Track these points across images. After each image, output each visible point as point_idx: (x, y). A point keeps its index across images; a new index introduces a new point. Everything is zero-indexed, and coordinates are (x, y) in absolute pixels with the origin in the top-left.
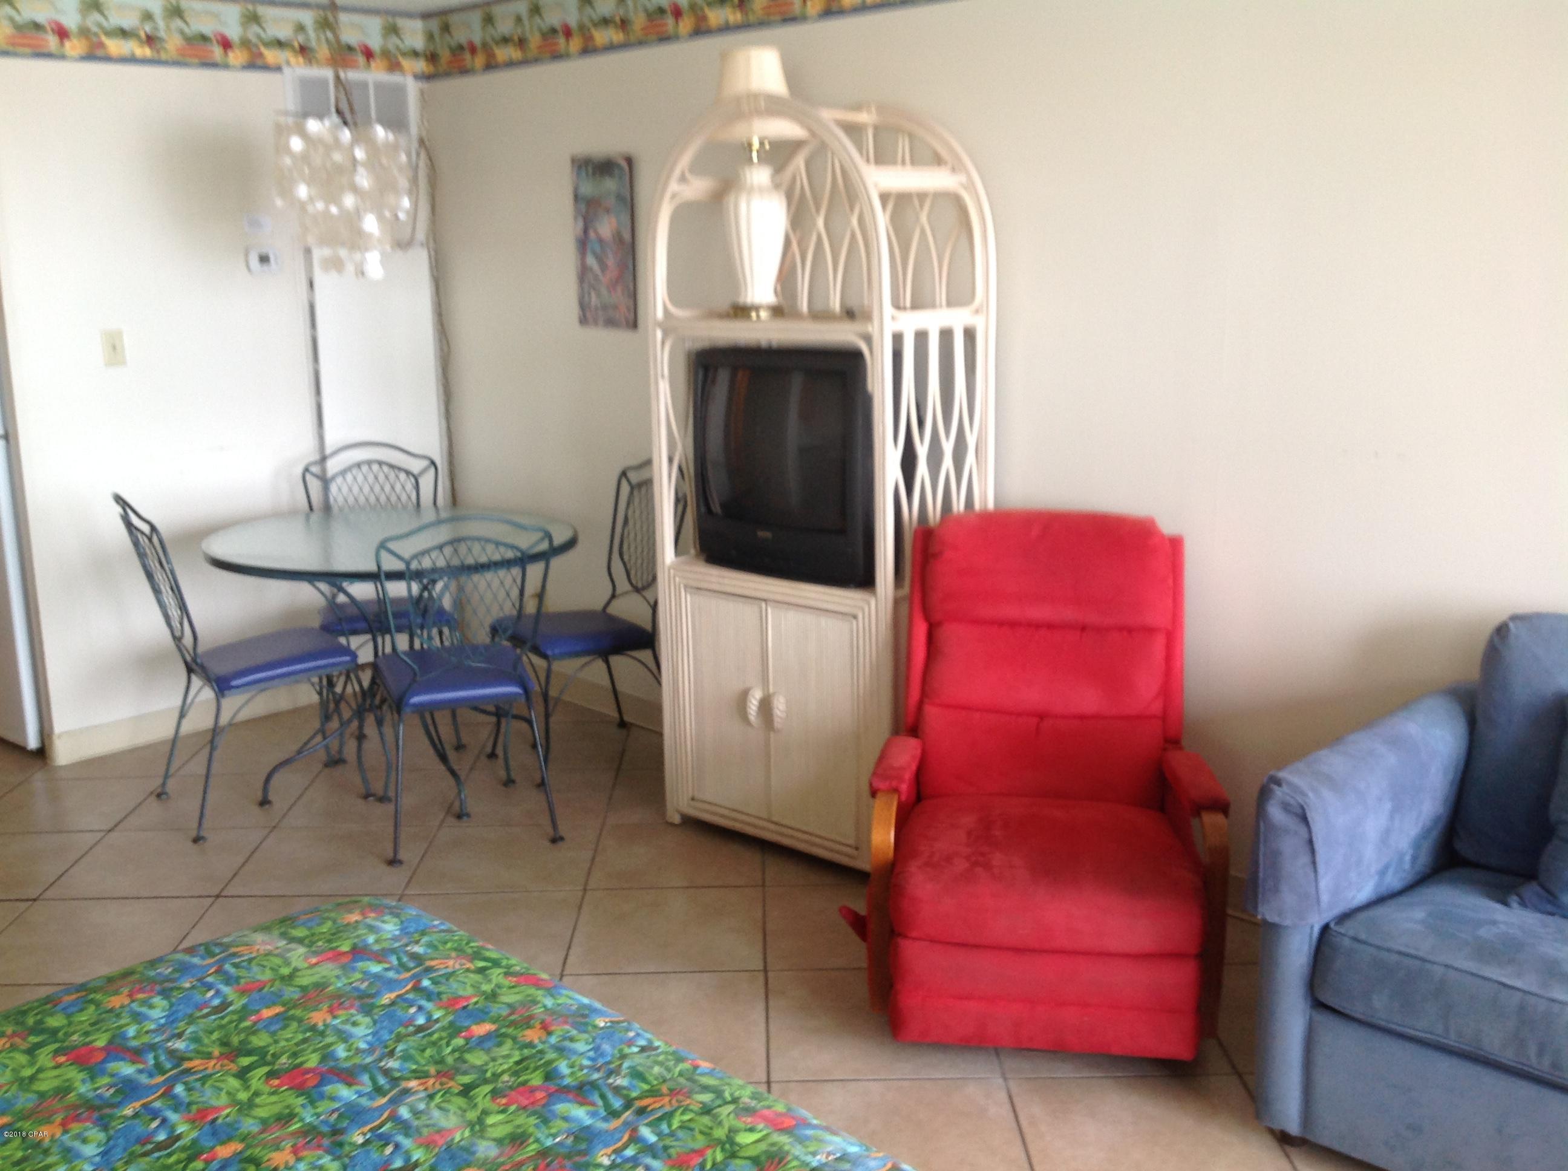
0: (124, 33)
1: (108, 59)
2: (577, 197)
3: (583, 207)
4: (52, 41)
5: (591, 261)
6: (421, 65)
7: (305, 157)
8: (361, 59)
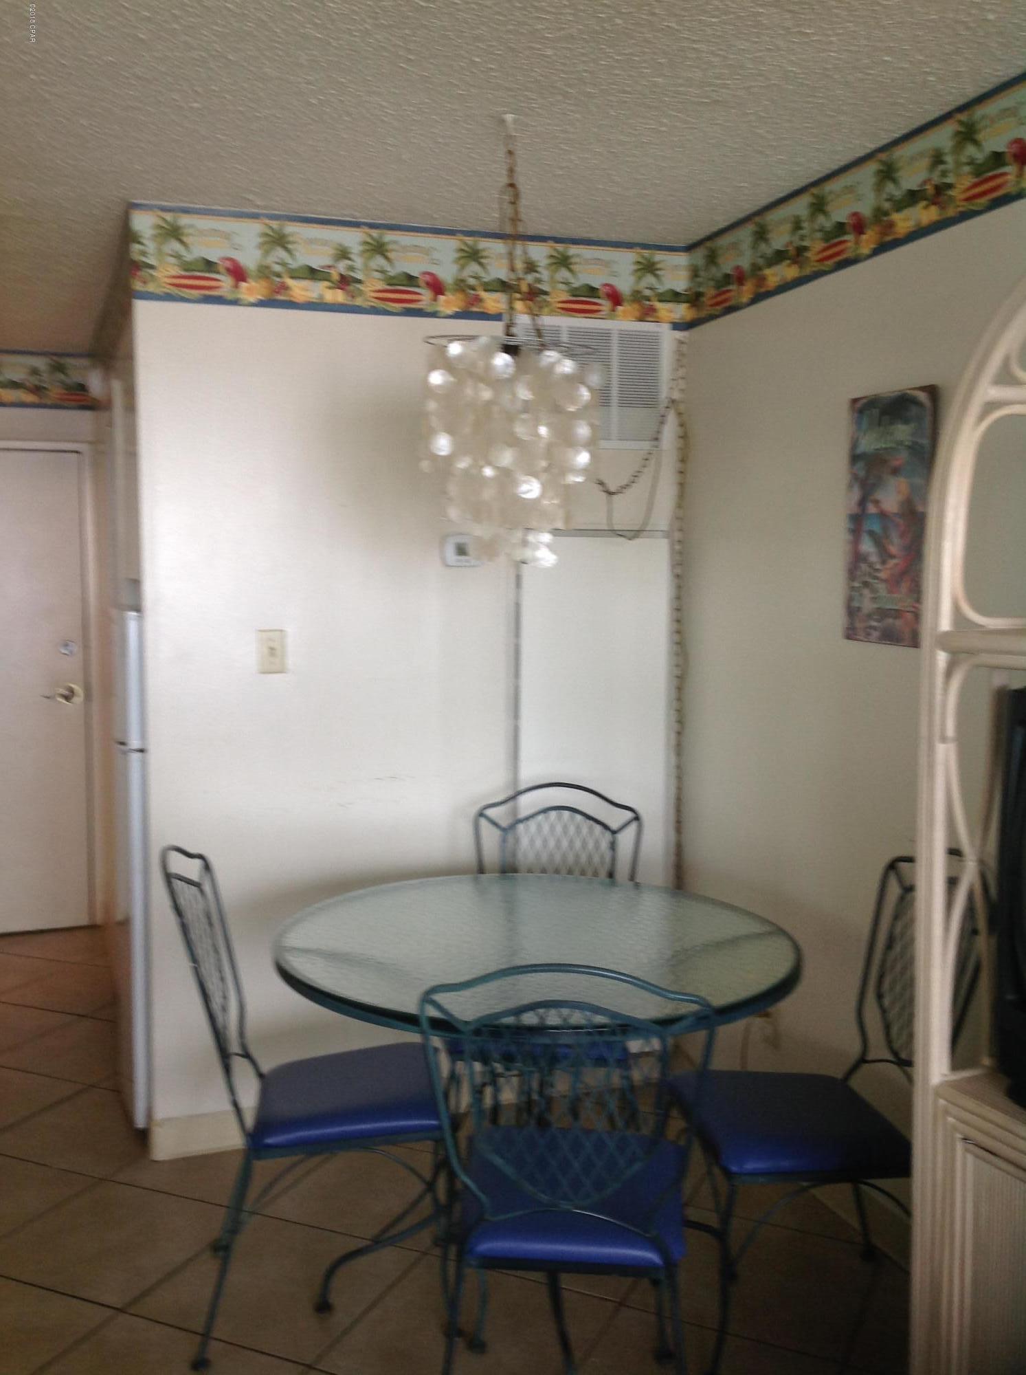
0: (312, 274)
1: (291, 305)
2: (855, 458)
3: (860, 468)
4: (225, 283)
5: (867, 546)
6: (681, 311)
7: (448, 396)
8: (606, 305)
